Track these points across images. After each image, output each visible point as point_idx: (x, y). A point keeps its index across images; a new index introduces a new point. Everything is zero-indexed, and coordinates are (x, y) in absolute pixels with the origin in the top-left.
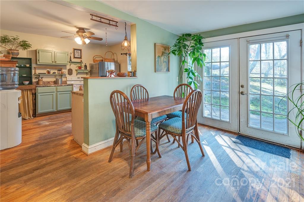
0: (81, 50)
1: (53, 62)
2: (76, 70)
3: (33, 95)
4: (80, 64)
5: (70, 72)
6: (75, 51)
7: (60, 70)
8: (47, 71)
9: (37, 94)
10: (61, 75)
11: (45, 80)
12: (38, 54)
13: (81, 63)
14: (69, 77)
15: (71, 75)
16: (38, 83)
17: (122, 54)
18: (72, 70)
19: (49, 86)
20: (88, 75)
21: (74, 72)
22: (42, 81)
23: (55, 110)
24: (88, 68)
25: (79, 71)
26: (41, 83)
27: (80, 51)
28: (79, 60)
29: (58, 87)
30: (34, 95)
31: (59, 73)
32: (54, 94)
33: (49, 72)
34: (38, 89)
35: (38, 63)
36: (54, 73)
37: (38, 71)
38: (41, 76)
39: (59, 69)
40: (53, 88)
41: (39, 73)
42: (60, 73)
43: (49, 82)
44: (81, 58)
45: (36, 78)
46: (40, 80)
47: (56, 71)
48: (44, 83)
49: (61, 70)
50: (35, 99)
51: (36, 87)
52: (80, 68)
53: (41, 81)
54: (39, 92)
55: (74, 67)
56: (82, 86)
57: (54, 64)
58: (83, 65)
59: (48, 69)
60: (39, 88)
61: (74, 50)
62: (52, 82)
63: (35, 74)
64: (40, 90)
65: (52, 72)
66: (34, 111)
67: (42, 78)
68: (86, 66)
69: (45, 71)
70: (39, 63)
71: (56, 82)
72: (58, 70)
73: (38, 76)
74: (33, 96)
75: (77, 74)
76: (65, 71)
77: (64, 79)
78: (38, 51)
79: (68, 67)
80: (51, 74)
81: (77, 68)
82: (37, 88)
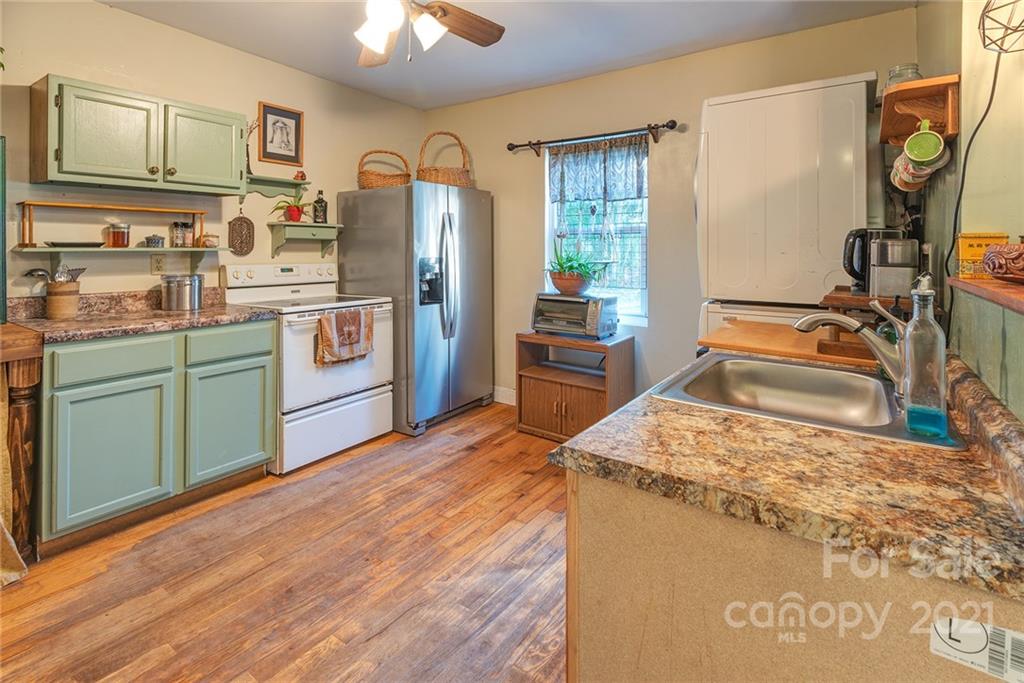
0: (297, 117)
1: (153, 171)
2: (272, 227)
3: (12, 401)
4: (293, 191)
5: (242, 237)
6: (271, 118)
7: (185, 225)
8: (106, 232)
9: (46, 393)
10: (195, 256)
11: (94, 284)
12: (53, 111)
13: (296, 186)
14: (237, 268)
15: (247, 253)
16: (42, 308)
17: (511, 147)
18: (250, 225)
19: (136, 333)
20: (330, 254)
21: (263, 240)
22: (77, 292)
23: (172, 487)
24: (332, 218)
25: (290, 233)
26: (67, 307)
27: (291, 123)
28: (287, 173)
29: (192, 334)
30: (24, 406)
31: (180, 242)
32: (170, 380)
33: (118, 238)
34: (53, 355)
35: (53, 174)
36: (151, 241)
37: (46, 232)
38: (67, 263)
39: (181, 220)
40: (159, 346)
41: (54, 245)
42: (183, 245)
43: (116, 300)
44: (295, 160)
45: (30, 273)
46: (66, 288)
47: (163, 232)
48: (87, 304)
49: (192, 226)
50: (34, 435)
51: (43, 341)
52: (293, 213)
53: (70, 293)
54: (61, 380)
55: (262, 210)
56: (329, 320)
57: (160, 185)
58: (308, 198)
59: (113, 220)
60: (60, 350)
61: (267, 110)
62: (134, 296)
63: (23, 245)
64: (70, 361)
65: (138, 233)
66: (23, 518)
67: (74, 275)
68: (320, 206)
69: (92, 232)
70: (60, 170)
71: (160, 301)
72: (176, 225)
73: (46, 265)
74: (14, 414)
75: (276, 251)
76: (216, 231)
77: (211, 280)
78: (53, 92)
79: (230, 209)
80: (132, 246)
81: (278, 217)
82: (48, 350)
